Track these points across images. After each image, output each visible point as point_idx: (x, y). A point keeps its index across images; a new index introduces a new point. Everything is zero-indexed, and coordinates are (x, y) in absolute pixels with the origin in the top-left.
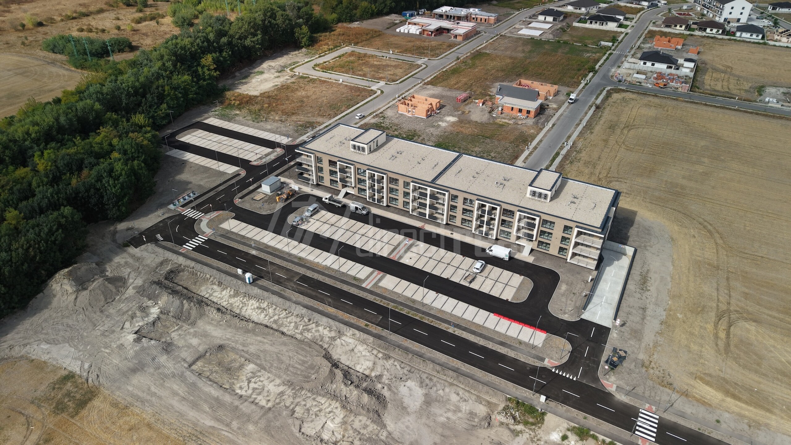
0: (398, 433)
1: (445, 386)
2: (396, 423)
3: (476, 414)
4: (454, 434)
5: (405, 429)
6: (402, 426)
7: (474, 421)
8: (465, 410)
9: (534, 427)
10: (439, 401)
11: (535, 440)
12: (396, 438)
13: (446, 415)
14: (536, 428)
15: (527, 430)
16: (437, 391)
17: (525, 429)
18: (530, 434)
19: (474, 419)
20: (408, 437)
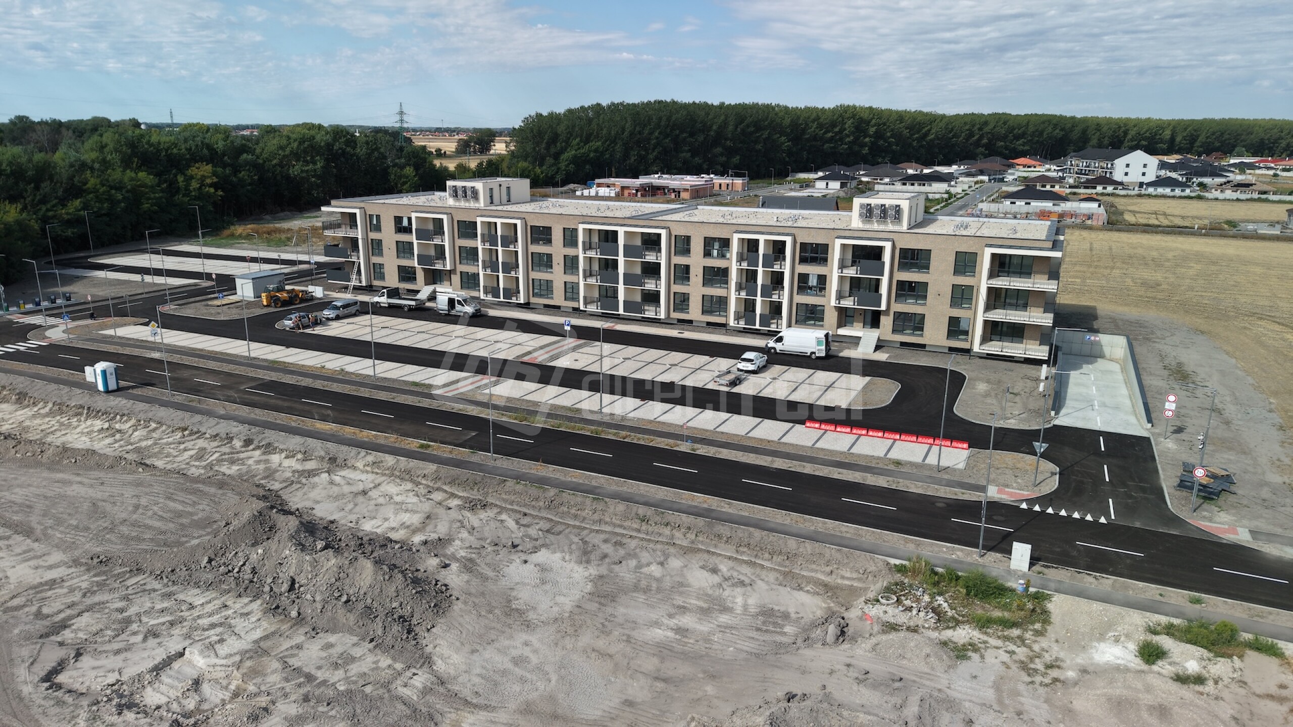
0: (477, 680)
1: (667, 556)
2: (473, 651)
3: (786, 616)
4: (704, 672)
5: (510, 666)
6: (498, 658)
7: (785, 634)
8: (745, 607)
9: (1016, 632)
10: (647, 590)
11: (1039, 665)
12: (467, 693)
13: (673, 622)
14: (1028, 635)
15: (993, 642)
16: (639, 566)
17: (985, 638)
18: (1012, 653)
19: (782, 627)
20: (517, 688)
